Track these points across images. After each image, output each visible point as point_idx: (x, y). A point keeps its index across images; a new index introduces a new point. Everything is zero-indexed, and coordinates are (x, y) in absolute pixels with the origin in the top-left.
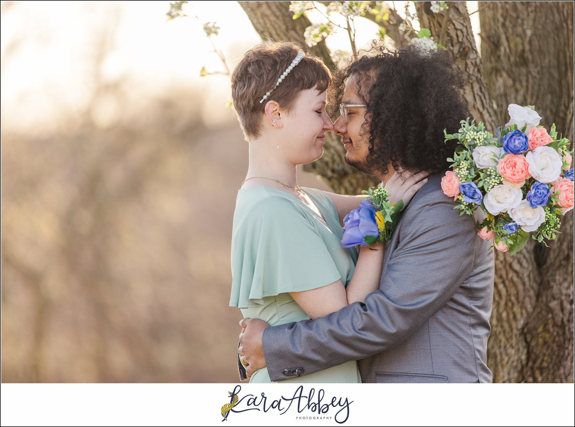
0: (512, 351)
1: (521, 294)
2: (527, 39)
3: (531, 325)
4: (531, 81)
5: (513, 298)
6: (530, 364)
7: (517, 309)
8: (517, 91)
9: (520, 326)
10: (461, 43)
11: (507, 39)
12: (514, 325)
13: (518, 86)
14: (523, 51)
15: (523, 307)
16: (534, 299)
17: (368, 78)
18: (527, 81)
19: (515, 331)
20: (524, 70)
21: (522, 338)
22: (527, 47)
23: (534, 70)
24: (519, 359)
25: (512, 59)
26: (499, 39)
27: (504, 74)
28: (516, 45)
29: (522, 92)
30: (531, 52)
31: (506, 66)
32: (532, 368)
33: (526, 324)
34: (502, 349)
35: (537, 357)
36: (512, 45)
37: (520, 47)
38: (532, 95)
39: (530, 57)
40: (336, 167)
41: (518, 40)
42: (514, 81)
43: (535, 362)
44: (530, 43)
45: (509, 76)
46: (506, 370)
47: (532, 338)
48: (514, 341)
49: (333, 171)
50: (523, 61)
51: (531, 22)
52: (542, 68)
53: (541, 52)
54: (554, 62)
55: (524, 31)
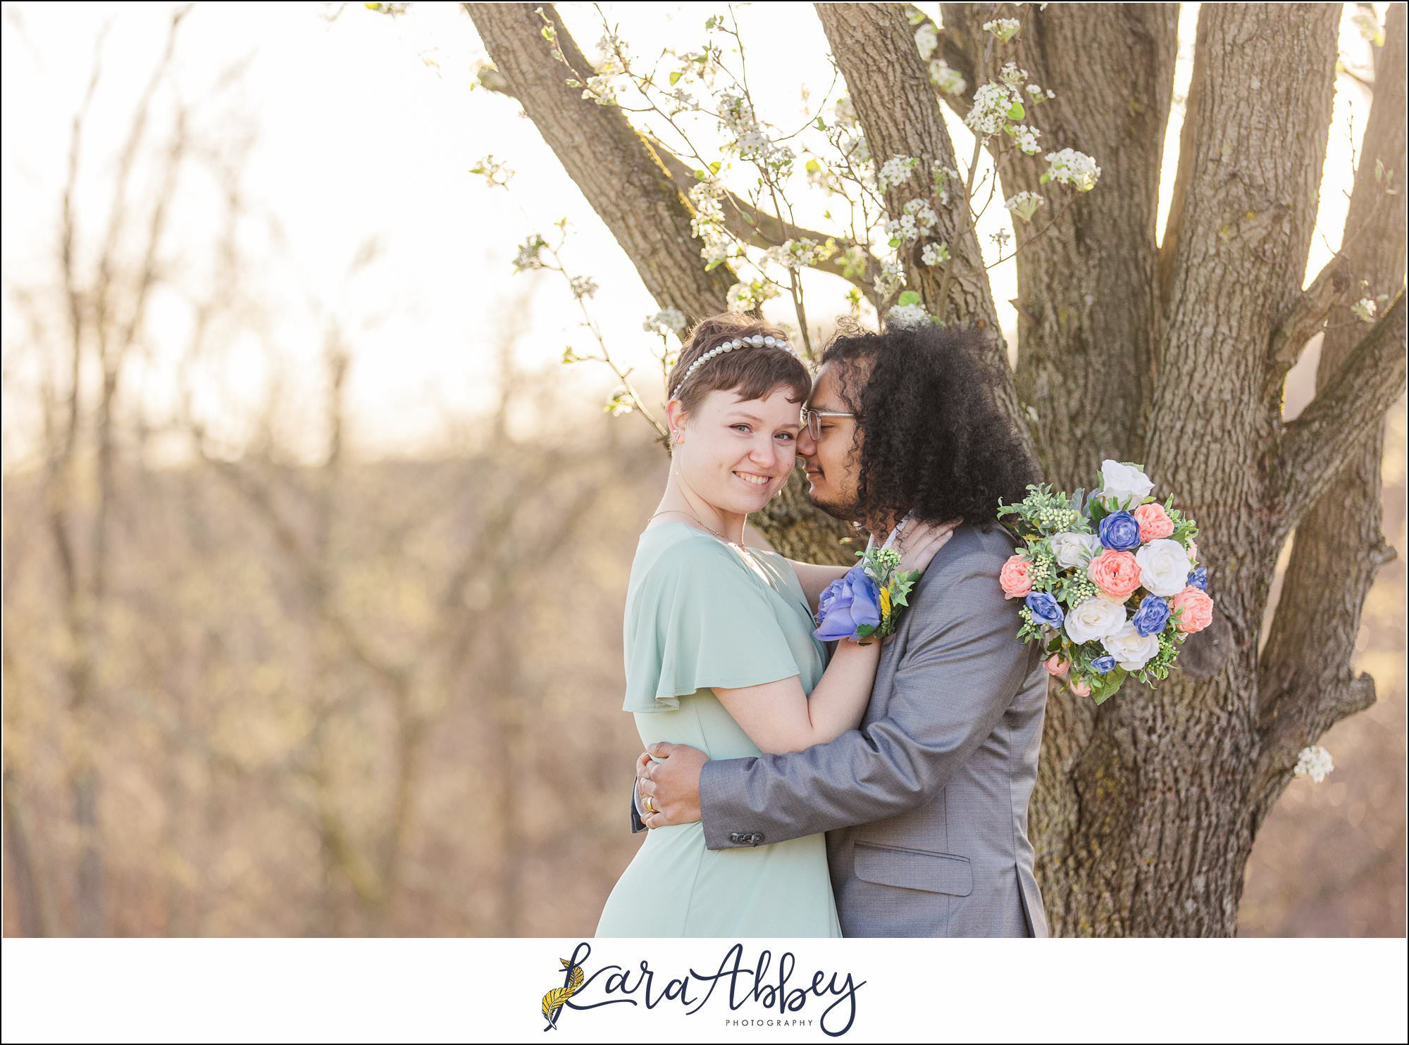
0: (1054, 808)
1: (1070, 718)
2: (1087, 311)
3: (1085, 767)
4: (1091, 377)
5: (1056, 723)
6: (1083, 829)
7: (1062, 741)
8: (1069, 392)
9: (1067, 769)
10: (973, 314)
11: (1055, 309)
12: (1058, 766)
13: (1072, 386)
14: (1080, 329)
15: (1072, 737)
16: (1091, 724)
17: (857, 370)
18: (1086, 377)
19: (1059, 776)
20: (1080, 360)
21: (1070, 787)
22: (1086, 323)
23: (1096, 361)
24: (1066, 820)
25: (1063, 341)
26: (1042, 308)
27: (1050, 366)
28: (1069, 319)
29: (1077, 395)
30: (1093, 331)
31: (1052, 353)
32: (1086, 836)
33: (1078, 765)
34: (1039, 805)
35: (1094, 817)
36: (1063, 320)
37: (1075, 324)
38: (1094, 400)
39: (1091, 339)
40: (776, 510)
41: (1072, 311)
42: (1065, 376)
43: (1090, 825)
44: (1091, 316)
45: (1057, 369)
46: (1045, 837)
47: (1087, 786)
48: (1057, 793)
49: (771, 516)
50: (1079, 345)
51: (1093, 284)
52: (1110, 356)
53: (1107, 330)
54: (1129, 348)
55: (1082, 297)
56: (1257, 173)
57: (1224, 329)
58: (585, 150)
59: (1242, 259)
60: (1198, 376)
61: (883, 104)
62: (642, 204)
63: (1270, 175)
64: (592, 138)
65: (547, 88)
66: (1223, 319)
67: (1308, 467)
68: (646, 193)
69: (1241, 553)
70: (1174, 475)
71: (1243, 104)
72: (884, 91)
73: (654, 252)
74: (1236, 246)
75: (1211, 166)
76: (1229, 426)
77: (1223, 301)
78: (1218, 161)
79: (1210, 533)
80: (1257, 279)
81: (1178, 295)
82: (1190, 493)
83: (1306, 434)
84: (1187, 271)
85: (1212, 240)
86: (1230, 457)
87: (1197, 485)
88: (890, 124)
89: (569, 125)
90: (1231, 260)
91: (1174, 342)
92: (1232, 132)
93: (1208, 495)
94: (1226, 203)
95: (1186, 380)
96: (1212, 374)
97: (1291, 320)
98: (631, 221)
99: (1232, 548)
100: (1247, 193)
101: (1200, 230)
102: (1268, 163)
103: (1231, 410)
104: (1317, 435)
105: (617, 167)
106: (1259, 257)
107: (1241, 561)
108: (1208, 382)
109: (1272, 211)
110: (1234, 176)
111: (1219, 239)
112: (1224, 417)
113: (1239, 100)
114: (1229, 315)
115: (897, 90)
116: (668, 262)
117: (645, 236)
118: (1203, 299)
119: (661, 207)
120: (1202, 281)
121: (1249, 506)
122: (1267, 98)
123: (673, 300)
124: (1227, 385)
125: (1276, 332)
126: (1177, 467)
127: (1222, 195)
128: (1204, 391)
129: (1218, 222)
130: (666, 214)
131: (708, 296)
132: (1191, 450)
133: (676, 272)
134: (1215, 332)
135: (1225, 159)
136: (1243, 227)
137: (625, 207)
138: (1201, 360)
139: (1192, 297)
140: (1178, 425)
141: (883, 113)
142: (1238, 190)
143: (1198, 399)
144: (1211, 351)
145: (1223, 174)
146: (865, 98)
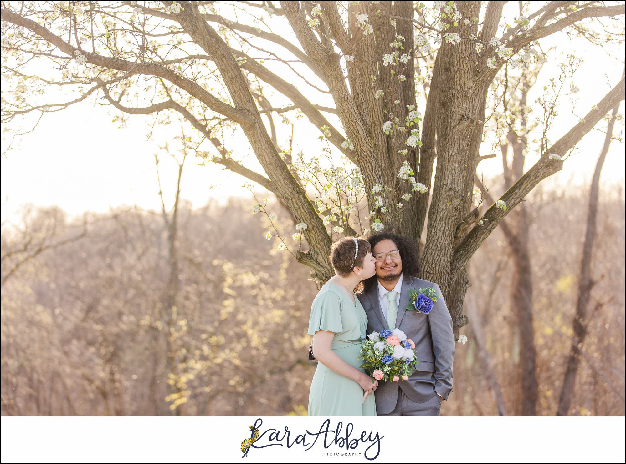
56: (457, 188)
57: (447, 228)
58: (282, 182)
59: (452, 210)
60: (439, 240)
61: (370, 171)
62: (297, 196)
63: (460, 188)
64: (284, 179)
65: (272, 165)
66: (447, 225)
67: (460, 263)
68: (298, 193)
69: (446, 285)
70: (431, 266)
71: (453, 171)
72: (370, 168)
73: (299, 208)
74: (451, 206)
75: (444, 186)
76: (446, 253)
77: (447, 221)
78: (447, 185)
79: (439, 280)
80: (456, 215)
81: (434, 219)
82: (435, 270)
83: (459, 254)
84: (437, 213)
85: (444, 205)
86: (446, 261)
87: (437, 268)
88: (371, 176)
89: (278, 175)
90: (449, 210)
91: (433, 231)
92: (450, 178)
93: (440, 270)
94: (448, 196)
95: (436, 241)
96: (443, 239)
97: (462, 226)
98: (294, 200)
99: (444, 284)
100: (454, 193)
101: (441, 202)
102: (459, 185)
103: (447, 249)
104: (462, 254)
105: (291, 186)
106: (456, 209)
107: (446, 287)
108: (442, 241)
109: (461, 198)
110: (451, 189)
111: (446, 205)
112: (445, 250)
113: (453, 169)
114: (448, 224)
115: (374, 167)
116: (303, 211)
117: (297, 204)
118: (441, 220)
119: (301, 196)
120: (441, 216)
121: (448, 273)
122: (459, 169)
123: (303, 221)
124: (447, 242)
125: (458, 228)
126: (432, 264)
127: (447, 194)
128: (441, 244)
129: (446, 201)
130: (302, 198)
131: (312, 220)
132: (437, 259)
133: (305, 213)
134: (444, 229)
135: (448, 185)
136: (453, 202)
137: (292, 196)
138: (440, 236)
139: (438, 220)
140: (433, 253)
141: (370, 173)
142: (452, 192)
143: (439, 246)
144: (443, 233)
145: (448, 188)
146: (365, 169)
